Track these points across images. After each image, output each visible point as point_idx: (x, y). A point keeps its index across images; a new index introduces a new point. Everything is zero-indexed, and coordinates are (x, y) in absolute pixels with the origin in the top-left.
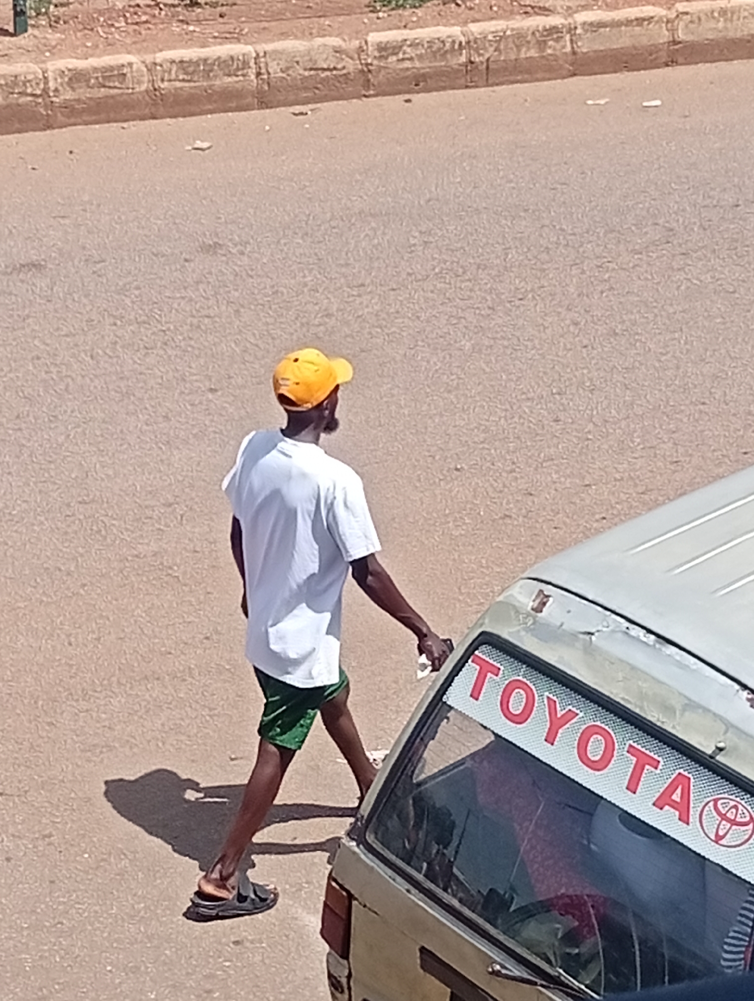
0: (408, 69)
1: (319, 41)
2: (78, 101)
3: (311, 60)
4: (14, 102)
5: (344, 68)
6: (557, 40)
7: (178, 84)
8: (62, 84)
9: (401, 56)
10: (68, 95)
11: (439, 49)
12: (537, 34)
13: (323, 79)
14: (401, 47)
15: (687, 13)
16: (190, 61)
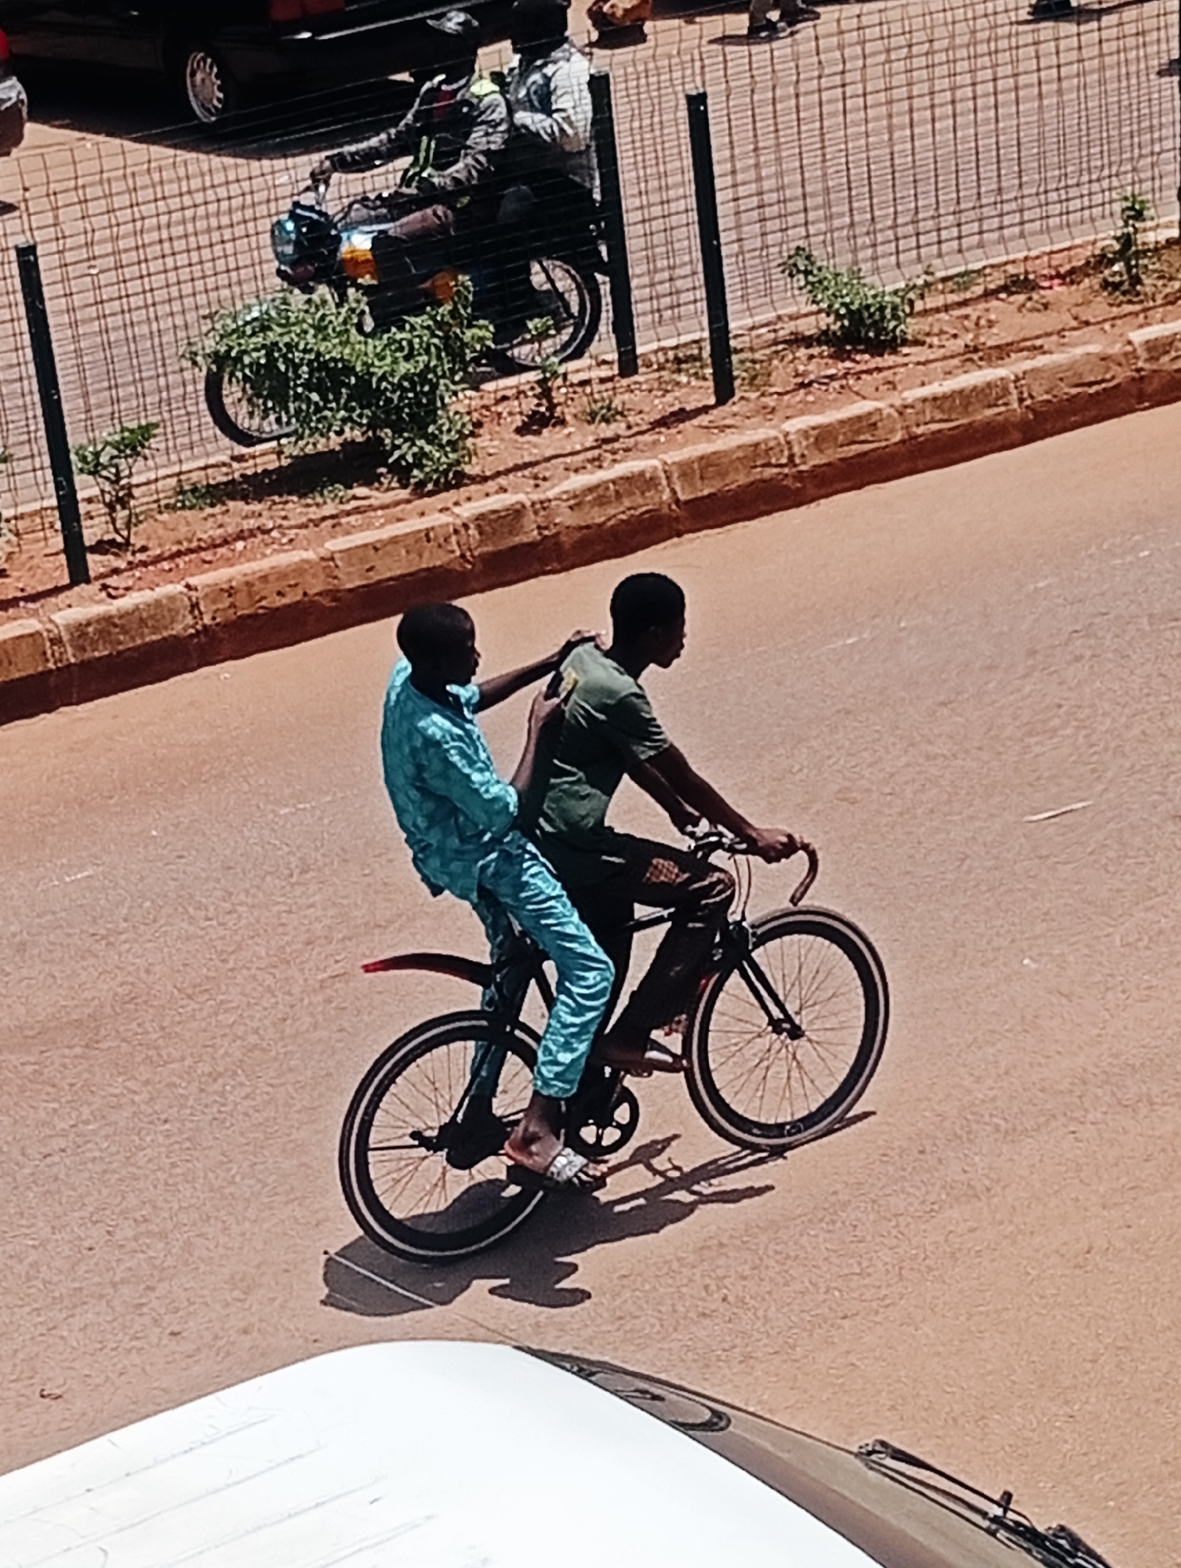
2: (828, 465)
3: (1075, 374)
4: (758, 477)
5: (1113, 378)
7: (935, 427)
8: (807, 447)
10: (817, 459)
16: (945, 397)
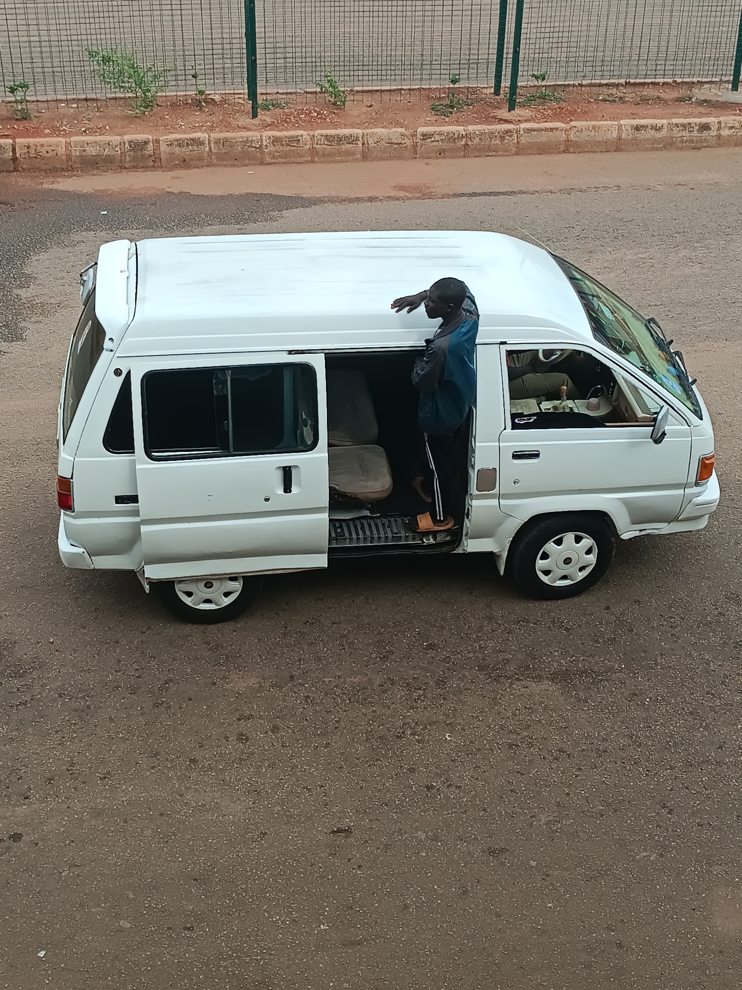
0: (436, 146)
1: (394, 129)
2: (277, 152)
3: (389, 139)
4: (246, 150)
5: (405, 143)
6: (510, 136)
8: (269, 143)
9: (433, 139)
10: (272, 149)
11: (452, 137)
12: (501, 133)
13: (395, 148)
14: (433, 135)
15: (576, 127)
16: (333, 136)
